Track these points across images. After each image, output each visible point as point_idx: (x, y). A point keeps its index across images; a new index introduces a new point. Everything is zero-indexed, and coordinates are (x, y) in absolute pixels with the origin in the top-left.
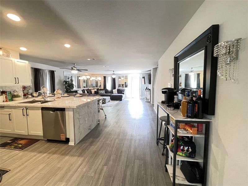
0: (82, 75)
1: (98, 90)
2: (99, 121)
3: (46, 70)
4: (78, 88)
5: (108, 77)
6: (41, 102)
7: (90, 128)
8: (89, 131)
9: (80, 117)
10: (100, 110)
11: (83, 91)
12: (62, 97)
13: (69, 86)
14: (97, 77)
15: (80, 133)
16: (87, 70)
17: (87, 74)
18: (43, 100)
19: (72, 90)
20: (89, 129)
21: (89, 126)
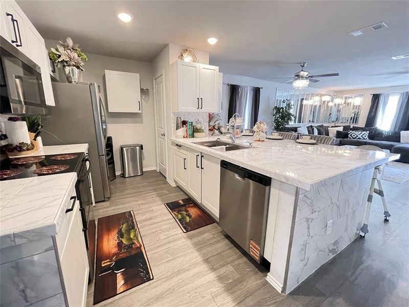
0: (313, 95)
1: (346, 128)
2: (364, 228)
3: (247, 87)
4: (300, 122)
5: (388, 95)
6: (228, 146)
7: (335, 247)
8: (332, 256)
9: (314, 216)
10: (375, 195)
11: (311, 129)
12: (266, 138)
13: (283, 118)
14: (349, 98)
15: (304, 263)
16: (337, 75)
17: (323, 93)
18: (230, 141)
19: (286, 126)
20: (330, 251)
21: (333, 242)
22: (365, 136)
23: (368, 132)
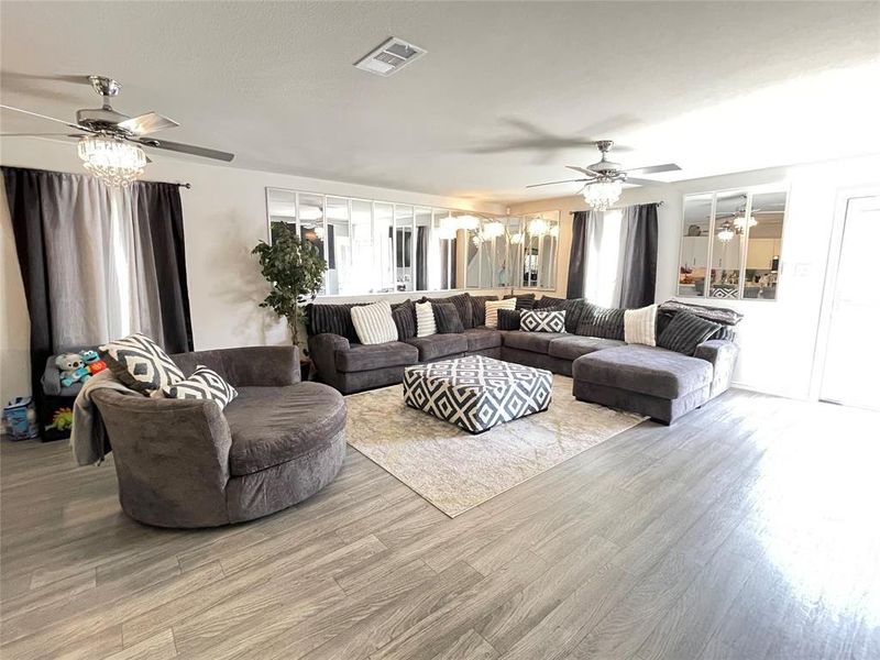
1: (522, 302)
5: (601, 215)
11: (404, 309)
22: (557, 324)
23: (564, 312)
